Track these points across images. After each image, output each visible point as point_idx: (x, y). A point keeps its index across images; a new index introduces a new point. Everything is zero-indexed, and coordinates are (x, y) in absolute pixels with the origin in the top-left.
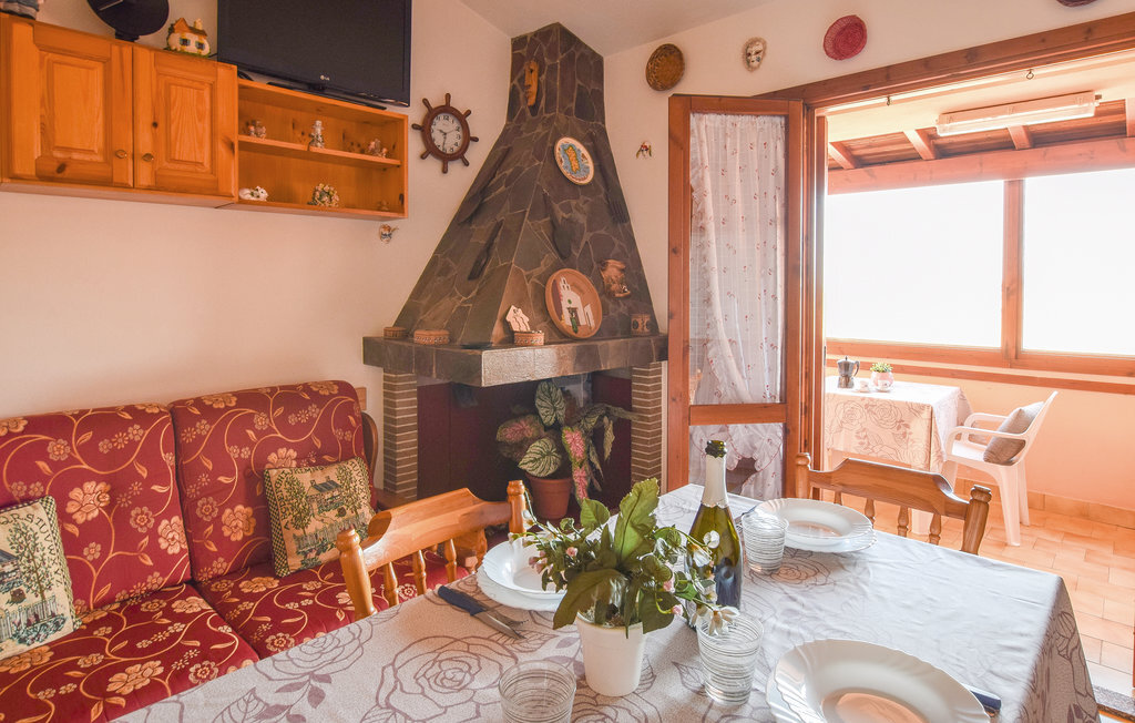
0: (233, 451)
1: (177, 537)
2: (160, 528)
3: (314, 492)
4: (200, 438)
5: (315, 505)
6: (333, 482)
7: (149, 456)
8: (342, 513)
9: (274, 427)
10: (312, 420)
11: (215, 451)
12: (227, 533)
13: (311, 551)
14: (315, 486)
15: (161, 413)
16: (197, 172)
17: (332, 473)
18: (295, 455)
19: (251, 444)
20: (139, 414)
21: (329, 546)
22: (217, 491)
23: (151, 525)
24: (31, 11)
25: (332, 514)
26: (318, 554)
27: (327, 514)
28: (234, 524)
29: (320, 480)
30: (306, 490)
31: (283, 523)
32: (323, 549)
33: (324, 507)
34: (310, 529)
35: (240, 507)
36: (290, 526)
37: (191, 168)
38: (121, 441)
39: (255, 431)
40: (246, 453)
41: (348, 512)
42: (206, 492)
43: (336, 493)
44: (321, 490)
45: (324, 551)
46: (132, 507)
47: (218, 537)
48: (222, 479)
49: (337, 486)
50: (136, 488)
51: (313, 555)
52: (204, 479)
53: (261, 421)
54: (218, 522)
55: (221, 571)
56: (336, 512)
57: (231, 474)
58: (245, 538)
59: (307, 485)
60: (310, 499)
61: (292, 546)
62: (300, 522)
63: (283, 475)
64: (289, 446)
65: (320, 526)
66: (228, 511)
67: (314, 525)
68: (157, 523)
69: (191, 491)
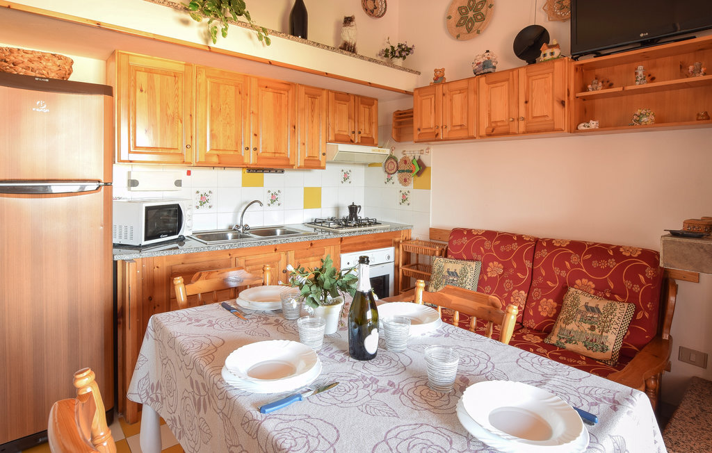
0: (557, 270)
1: (520, 300)
2: (513, 293)
3: (583, 309)
4: (542, 258)
5: (579, 316)
6: (598, 309)
7: (518, 258)
8: (593, 328)
9: (582, 265)
10: (608, 269)
11: (547, 266)
12: (540, 310)
13: (564, 338)
14: (586, 306)
15: (530, 241)
16: (546, 121)
17: (602, 304)
18: (593, 286)
19: (567, 271)
20: (520, 239)
21: (574, 342)
22: (545, 287)
23: (510, 289)
24: (491, 70)
25: (586, 326)
26: (566, 342)
27: (583, 324)
28: (545, 307)
29: (592, 304)
30: (580, 305)
31: (561, 317)
32: (570, 341)
33: (584, 320)
34: (569, 327)
35: (551, 300)
36: (562, 320)
37: (543, 119)
38: (508, 248)
39: (570, 263)
40: (563, 274)
41: (597, 330)
42: (539, 286)
43: (596, 316)
44: (588, 310)
45: (570, 343)
46: (507, 279)
47: (536, 309)
48: (549, 283)
49: (599, 312)
50: (511, 271)
51: (563, 341)
52: (540, 279)
53: (575, 259)
54: (538, 302)
55: (532, 327)
56: (589, 326)
57: (555, 282)
58: (547, 317)
59: (582, 303)
60: (579, 311)
61: (557, 331)
62: (567, 322)
63: (575, 293)
64: (590, 279)
65: (576, 328)
66: (545, 299)
67: (572, 326)
68: (513, 290)
69: (534, 283)
